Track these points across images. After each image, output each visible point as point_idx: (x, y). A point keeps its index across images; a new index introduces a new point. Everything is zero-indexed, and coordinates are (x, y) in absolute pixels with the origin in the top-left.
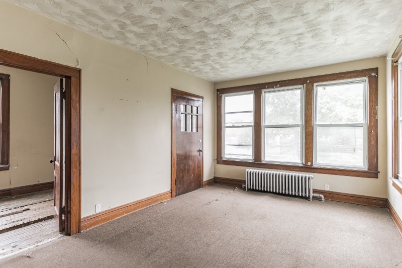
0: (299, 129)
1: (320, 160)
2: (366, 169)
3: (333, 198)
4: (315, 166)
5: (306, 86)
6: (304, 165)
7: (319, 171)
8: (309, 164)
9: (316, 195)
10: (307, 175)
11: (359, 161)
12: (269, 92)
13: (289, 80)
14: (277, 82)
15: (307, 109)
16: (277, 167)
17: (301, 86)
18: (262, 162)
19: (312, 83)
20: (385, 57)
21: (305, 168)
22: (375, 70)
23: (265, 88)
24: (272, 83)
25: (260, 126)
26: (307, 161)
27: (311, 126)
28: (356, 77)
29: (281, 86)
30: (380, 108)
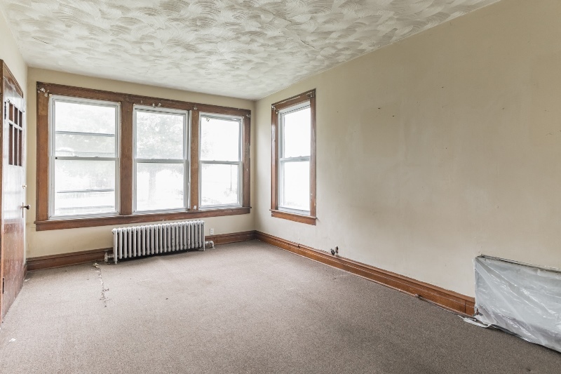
0: (182, 166)
1: (205, 202)
2: (241, 207)
3: (217, 242)
4: (200, 210)
5: (193, 114)
6: (189, 210)
7: (205, 214)
8: (195, 207)
9: (208, 242)
10: (199, 221)
12: (142, 110)
13: (172, 101)
14: (157, 99)
15: (193, 142)
16: (156, 218)
17: (185, 112)
18: (133, 214)
19: (198, 110)
20: (255, 102)
21: (192, 213)
22: (249, 112)
23: (139, 103)
24: (150, 98)
25: (131, 159)
26: (192, 205)
27: (197, 163)
28: (236, 114)
29: (162, 106)
30: (251, 148)
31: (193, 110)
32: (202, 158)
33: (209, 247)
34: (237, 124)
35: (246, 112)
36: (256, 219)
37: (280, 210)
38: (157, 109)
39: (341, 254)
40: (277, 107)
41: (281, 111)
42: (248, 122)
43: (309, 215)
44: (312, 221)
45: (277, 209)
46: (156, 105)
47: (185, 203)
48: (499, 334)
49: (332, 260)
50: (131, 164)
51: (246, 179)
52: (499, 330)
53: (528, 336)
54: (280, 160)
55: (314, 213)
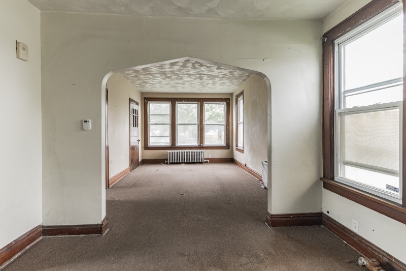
0: (196, 126)
1: (207, 143)
2: (225, 145)
3: (213, 161)
5: (200, 103)
6: (199, 146)
8: (202, 145)
9: (206, 160)
10: (202, 151)
11: (222, 143)
12: (179, 103)
14: (185, 98)
16: (185, 148)
17: (197, 102)
18: (176, 146)
19: (203, 101)
20: (232, 94)
22: (229, 99)
23: (177, 101)
24: (182, 98)
25: (175, 124)
26: (201, 143)
27: (203, 125)
28: (222, 101)
29: (187, 101)
30: (230, 117)
32: (205, 122)
33: (206, 163)
34: (223, 106)
35: (227, 100)
36: (232, 153)
37: (238, 147)
39: (248, 166)
40: (237, 97)
41: (238, 99)
42: (228, 105)
43: (242, 149)
44: (243, 151)
46: (185, 101)
47: (198, 143)
49: (246, 168)
50: (175, 126)
51: (228, 132)
54: (238, 123)
55: (243, 147)
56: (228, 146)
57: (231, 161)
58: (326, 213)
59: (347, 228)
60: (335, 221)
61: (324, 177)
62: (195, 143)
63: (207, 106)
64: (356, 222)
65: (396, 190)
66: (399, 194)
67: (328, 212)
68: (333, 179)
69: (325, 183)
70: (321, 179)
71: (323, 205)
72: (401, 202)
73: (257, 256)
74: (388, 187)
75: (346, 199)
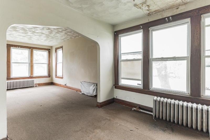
0: (28, 64)
3: (40, 85)
4: (34, 76)
7: (35, 78)
8: (32, 76)
9: (36, 85)
10: (33, 79)
11: (46, 74)
13: (24, 46)
14: (19, 46)
15: (31, 58)
16: (19, 79)
17: (29, 49)
18: (11, 77)
19: (33, 49)
20: (52, 47)
21: (31, 77)
22: (50, 49)
23: (13, 46)
24: (16, 45)
25: (10, 62)
26: (31, 75)
27: (32, 63)
28: (45, 50)
29: (21, 47)
30: (51, 59)
31: (31, 49)
32: (34, 62)
33: (36, 86)
34: (46, 53)
35: (49, 50)
36: (52, 79)
37: (57, 76)
38: (19, 48)
39: (67, 85)
40: (56, 49)
41: (57, 50)
42: (49, 53)
43: (62, 77)
44: (62, 78)
45: (56, 76)
46: (19, 47)
47: (29, 75)
48: (84, 95)
49: (65, 86)
50: (10, 64)
51: (49, 68)
52: (84, 94)
53: (86, 94)
54: (57, 63)
55: (63, 76)
56: (49, 76)
57: (52, 84)
58: (116, 98)
59: (125, 101)
60: (120, 99)
61: (115, 84)
62: (27, 74)
63: (35, 52)
64: (128, 98)
65: (140, 85)
66: (141, 86)
67: (117, 97)
68: (118, 84)
69: (115, 86)
70: (114, 85)
71: (114, 95)
72: (142, 88)
73: (107, 119)
74: (138, 84)
75: (124, 91)
